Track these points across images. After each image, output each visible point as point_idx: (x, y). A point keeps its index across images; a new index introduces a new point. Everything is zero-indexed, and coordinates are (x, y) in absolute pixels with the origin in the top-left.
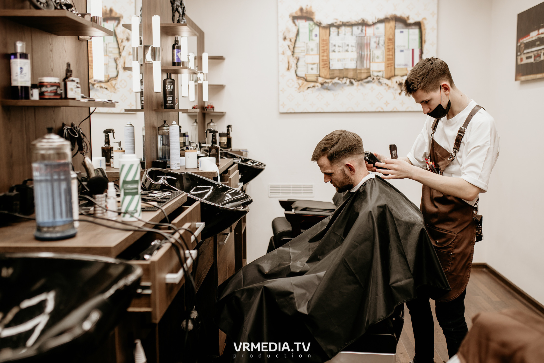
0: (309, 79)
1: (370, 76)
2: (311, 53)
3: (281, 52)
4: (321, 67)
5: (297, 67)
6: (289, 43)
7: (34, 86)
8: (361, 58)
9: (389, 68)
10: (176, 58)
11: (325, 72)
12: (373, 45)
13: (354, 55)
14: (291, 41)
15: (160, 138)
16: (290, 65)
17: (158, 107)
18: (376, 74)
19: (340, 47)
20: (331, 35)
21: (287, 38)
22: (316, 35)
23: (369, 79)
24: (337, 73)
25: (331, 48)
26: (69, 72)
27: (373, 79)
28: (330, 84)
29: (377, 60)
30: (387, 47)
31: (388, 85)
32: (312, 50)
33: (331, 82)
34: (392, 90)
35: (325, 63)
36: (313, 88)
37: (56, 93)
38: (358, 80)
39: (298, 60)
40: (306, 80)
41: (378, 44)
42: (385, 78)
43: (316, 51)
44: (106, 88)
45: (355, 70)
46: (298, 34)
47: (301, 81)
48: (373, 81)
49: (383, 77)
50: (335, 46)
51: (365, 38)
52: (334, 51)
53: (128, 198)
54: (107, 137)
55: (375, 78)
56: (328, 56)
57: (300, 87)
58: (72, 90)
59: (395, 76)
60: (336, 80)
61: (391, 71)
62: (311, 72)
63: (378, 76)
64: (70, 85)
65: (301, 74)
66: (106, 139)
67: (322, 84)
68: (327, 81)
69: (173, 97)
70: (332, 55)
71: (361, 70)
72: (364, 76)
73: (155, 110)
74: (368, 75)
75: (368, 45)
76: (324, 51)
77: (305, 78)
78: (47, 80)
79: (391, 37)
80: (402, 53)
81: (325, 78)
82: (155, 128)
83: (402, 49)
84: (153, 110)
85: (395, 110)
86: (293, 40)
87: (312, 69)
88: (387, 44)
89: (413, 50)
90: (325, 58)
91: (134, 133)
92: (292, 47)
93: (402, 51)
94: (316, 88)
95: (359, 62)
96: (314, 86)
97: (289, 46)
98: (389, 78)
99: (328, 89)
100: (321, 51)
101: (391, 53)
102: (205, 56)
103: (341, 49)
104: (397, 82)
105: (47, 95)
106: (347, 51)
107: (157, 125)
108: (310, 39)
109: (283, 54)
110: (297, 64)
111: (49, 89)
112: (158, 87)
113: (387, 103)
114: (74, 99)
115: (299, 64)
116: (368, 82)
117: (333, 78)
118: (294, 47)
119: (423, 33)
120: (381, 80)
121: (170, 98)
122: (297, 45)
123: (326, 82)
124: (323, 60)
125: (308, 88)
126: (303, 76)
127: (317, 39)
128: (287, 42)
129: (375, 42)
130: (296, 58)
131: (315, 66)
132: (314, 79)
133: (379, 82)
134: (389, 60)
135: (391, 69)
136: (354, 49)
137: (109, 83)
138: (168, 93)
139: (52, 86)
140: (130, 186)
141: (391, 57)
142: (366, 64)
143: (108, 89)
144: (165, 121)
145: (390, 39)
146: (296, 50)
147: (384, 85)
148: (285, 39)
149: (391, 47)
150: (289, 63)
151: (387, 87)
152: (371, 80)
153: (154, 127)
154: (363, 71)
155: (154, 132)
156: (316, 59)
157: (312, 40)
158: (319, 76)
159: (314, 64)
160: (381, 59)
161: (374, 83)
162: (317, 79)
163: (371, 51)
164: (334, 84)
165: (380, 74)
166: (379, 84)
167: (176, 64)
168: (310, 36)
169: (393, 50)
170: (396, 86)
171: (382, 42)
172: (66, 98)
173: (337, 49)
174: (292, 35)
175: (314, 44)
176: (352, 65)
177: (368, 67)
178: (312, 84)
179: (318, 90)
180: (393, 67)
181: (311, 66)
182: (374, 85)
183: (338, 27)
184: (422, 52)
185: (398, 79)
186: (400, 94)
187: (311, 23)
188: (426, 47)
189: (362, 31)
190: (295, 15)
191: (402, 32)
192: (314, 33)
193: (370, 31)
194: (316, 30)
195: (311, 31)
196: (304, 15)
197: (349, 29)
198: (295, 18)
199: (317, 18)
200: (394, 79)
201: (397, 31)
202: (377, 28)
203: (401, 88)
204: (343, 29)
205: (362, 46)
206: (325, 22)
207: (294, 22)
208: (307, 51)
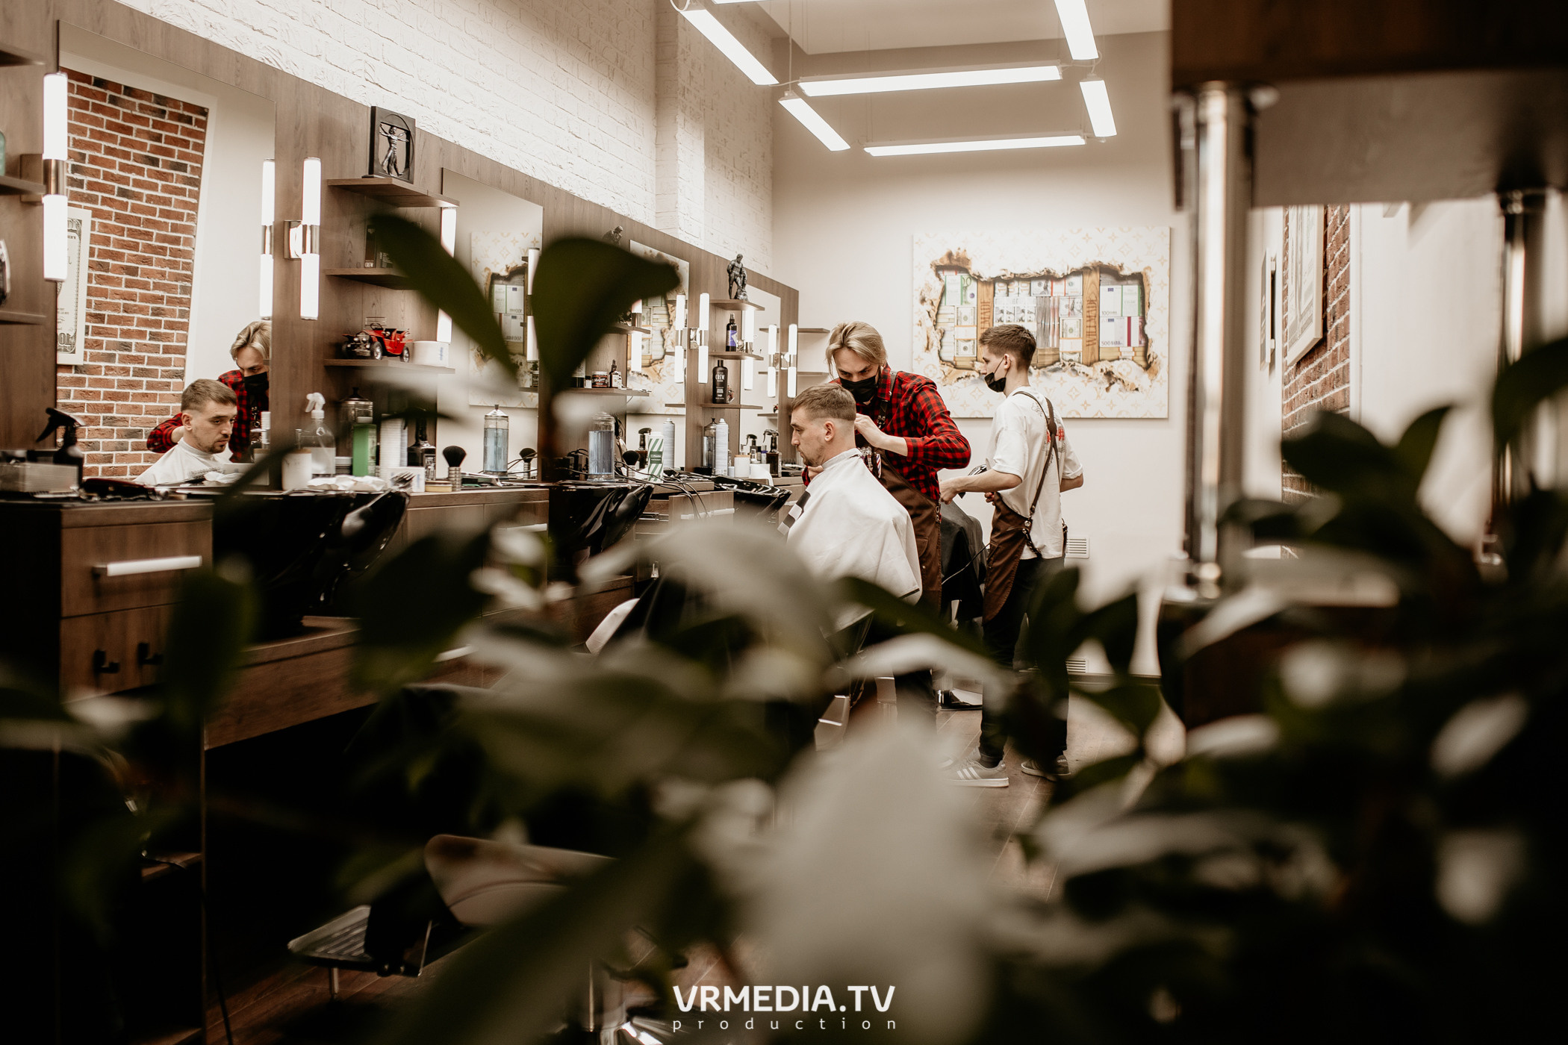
0: (959, 364)
1: (1059, 361)
2: (964, 323)
3: (917, 321)
5: (941, 346)
6: (930, 308)
7: (588, 378)
8: (1044, 332)
9: (1090, 347)
10: (730, 341)
12: (1064, 311)
14: (932, 304)
15: (705, 438)
16: (931, 342)
17: (706, 401)
18: (1068, 357)
19: (1010, 313)
20: (996, 295)
21: (926, 299)
22: (973, 295)
23: (1057, 365)
25: (996, 316)
26: (614, 367)
27: (1064, 365)
29: (1069, 335)
30: (1086, 314)
31: (1087, 375)
32: (966, 318)
34: (1094, 384)
36: (967, 379)
37: (604, 384)
38: (1038, 366)
39: (943, 334)
40: (955, 367)
41: (1072, 309)
42: (1083, 364)
43: (971, 320)
44: (647, 376)
46: (943, 293)
47: (946, 369)
48: (1063, 368)
49: (1079, 362)
50: (1002, 312)
51: (1051, 299)
53: (654, 465)
54: (643, 438)
55: (1067, 363)
57: (946, 376)
58: (616, 381)
59: (1099, 360)
61: (1092, 353)
62: (963, 353)
63: (1071, 360)
64: (614, 377)
65: (947, 356)
66: (641, 440)
69: (725, 390)
72: (1048, 360)
73: (701, 405)
74: (1056, 358)
75: (1056, 310)
76: (985, 321)
77: (954, 362)
78: (598, 373)
79: (1094, 298)
80: (1111, 323)
82: (701, 427)
83: (1111, 316)
84: (697, 405)
85: (1099, 416)
86: (936, 304)
87: (965, 348)
88: (1086, 310)
89: (1129, 319)
91: (674, 432)
92: (933, 314)
93: (1111, 320)
94: (972, 378)
96: (967, 376)
97: (929, 312)
98: (1090, 365)
100: (980, 321)
101: (1092, 324)
104: (1102, 370)
105: (598, 385)
107: (703, 424)
108: (963, 301)
109: (920, 324)
110: (940, 341)
111: (600, 380)
112: (704, 377)
113: (1086, 405)
114: (617, 388)
115: (944, 340)
116: (1055, 370)
118: (937, 314)
119: (1147, 291)
120: (1075, 367)
121: (720, 391)
122: (941, 312)
125: (959, 379)
126: (952, 359)
127: (974, 302)
128: (927, 306)
129: (1067, 306)
130: (941, 332)
132: (968, 364)
133: (1074, 370)
134: (1089, 334)
135: (1093, 349)
136: (1033, 317)
137: (650, 368)
138: (718, 384)
139: (602, 378)
140: (655, 456)
141: (1093, 329)
142: (1052, 342)
143: (650, 377)
144: (713, 420)
145: (1091, 302)
146: (941, 319)
147: (1081, 374)
148: (923, 301)
149: (1092, 314)
150: (928, 338)
151: (1086, 379)
152: (1061, 366)
153: (699, 427)
154: (1046, 353)
155: (699, 433)
156: (972, 333)
157: (966, 302)
158: (977, 360)
159: (967, 341)
160: (1076, 334)
161: (1064, 372)
162: (973, 366)
163: (1061, 320)
165: (1075, 357)
166: (1073, 374)
167: (730, 349)
168: (963, 296)
169: (1097, 318)
170: (1101, 377)
171: (1078, 306)
172: (611, 387)
174: (935, 296)
175: (969, 310)
177: (1055, 346)
178: (965, 373)
179: (975, 382)
180: (1096, 346)
181: (962, 345)
182: (1065, 376)
183: (1008, 282)
184: (1144, 322)
185: (1105, 365)
186: (1107, 389)
187: (965, 276)
188: (1150, 313)
189: (1046, 288)
190: (939, 263)
191: (1111, 290)
192: (969, 292)
193: (1058, 288)
194: (973, 286)
195: (964, 288)
196: (954, 263)
197: (1025, 285)
198: (939, 269)
199: (974, 269)
200: (1099, 366)
201: (1104, 289)
202: (1071, 284)
203: (1109, 380)
204: (1015, 286)
205: (1046, 311)
206: (986, 275)
207: (938, 275)
208: (958, 321)
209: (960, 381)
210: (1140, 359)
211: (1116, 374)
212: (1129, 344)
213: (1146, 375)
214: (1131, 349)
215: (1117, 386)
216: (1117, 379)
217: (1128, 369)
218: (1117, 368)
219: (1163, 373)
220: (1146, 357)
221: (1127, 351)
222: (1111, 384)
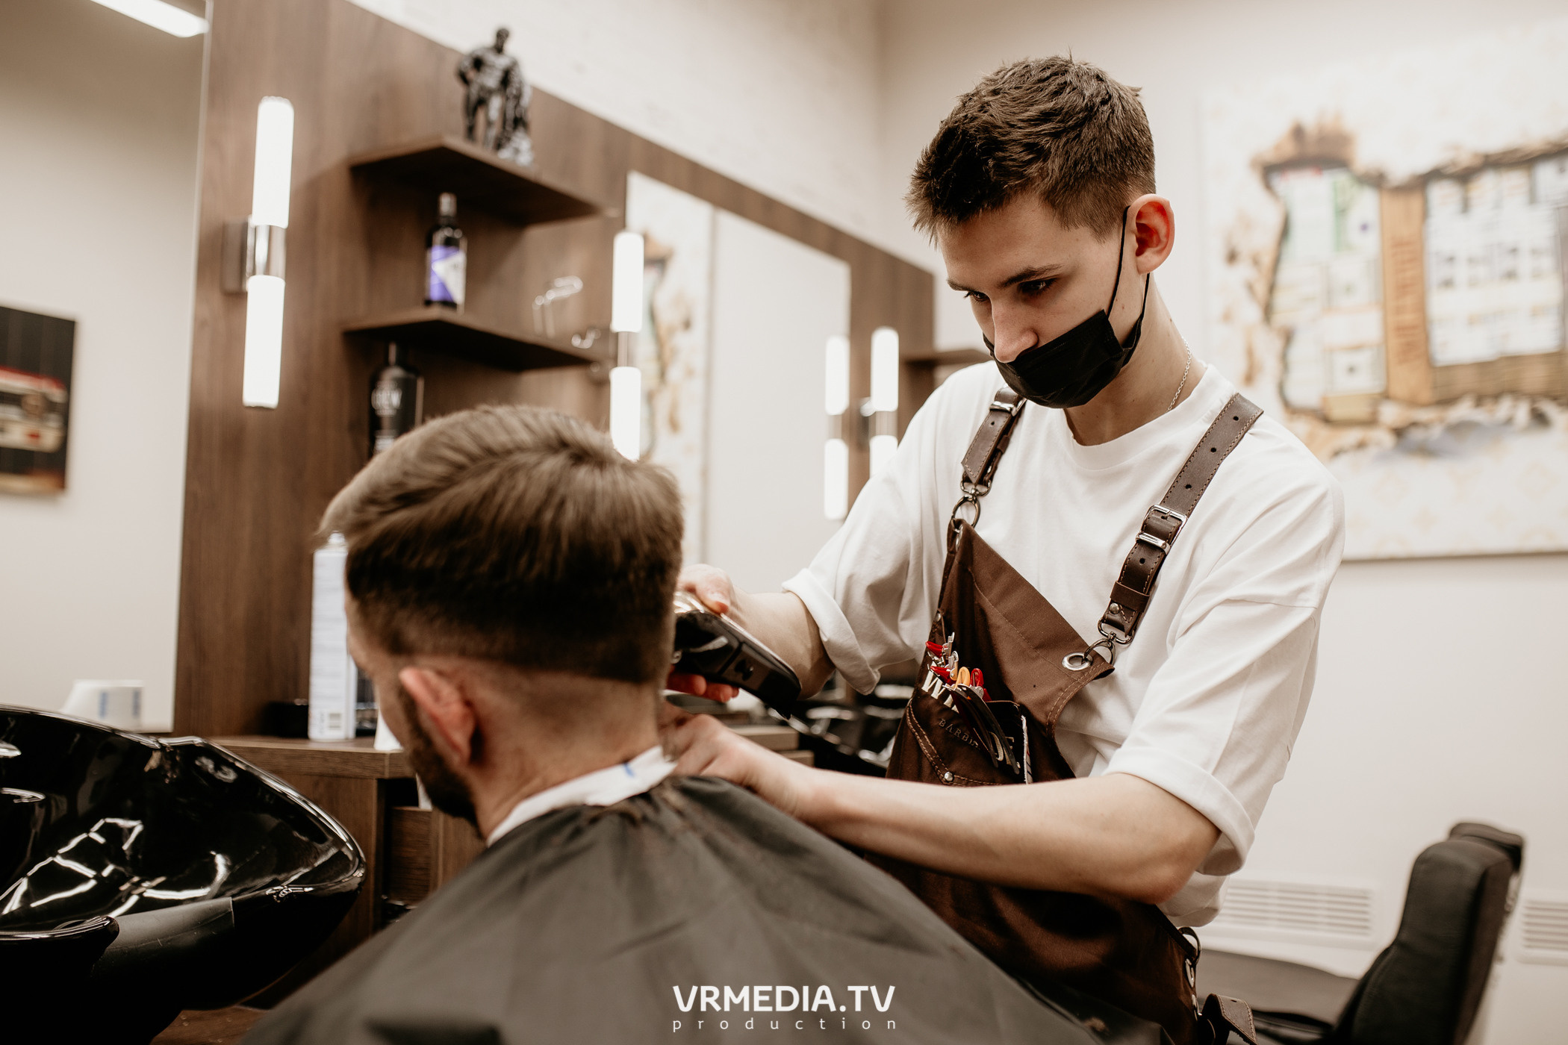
0: (1337, 412)
2: (1346, 302)
3: (1216, 311)
4: (1394, 357)
5: (1285, 369)
6: (1250, 273)
11: (1409, 379)
13: (1548, 291)
14: (1256, 263)
16: (1256, 360)
19: (1476, 261)
20: (1432, 218)
22: (1365, 226)
24: (1466, 380)
25: (1436, 272)
28: (1436, 432)
32: (1349, 289)
33: (1441, 420)
36: (1360, 452)
39: (1288, 337)
40: (1326, 420)
43: (1364, 293)
46: (1285, 232)
47: (1302, 428)
50: (1452, 259)
52: (1448, 284)
56: (1422, 307)
60: (1463, 411)
62: (1346, 384)
65: (1304, 393)
67: (1399, 432)
68: (1423, 415)
70: (1441, 303)
76: (1403, 289)
77: (1324, 410)
81: (1413, 403)
86: (1267, 260)
87: (1351, 370)
90: (1409, 318)
92: (1261, 289)
94: (1372, 451)
96: (1361, 445)
97: (1249, 286)
99: (1426, 451)
100: (1390, 290)
103: (1481, 270)
106: (1512, 275)
108: (1341, 244)
109: (1227, 317)
110: (1283, 356)
115: (1293, 354)
117: (1447, 401)
118: (1272, 288)
122: (1281, 280)
123: (1414, 424)
124: (1401, 330)
125: (1337, 453)
126: (1315, 402)
127: (1370, 244)
128: (1244, 271)
130: (1282, 331)
131: (1363, 359)
132: (1361, 411)
136: (1546, 263)
146: (1281, 299)
148: (1232, 257)
150: (1250, 353)
156: (1369, 327)
157: (1348, 247)
158: (1386, 396)
159: (1357, 348)
162: (1376, 413)
164: (1459, 429)
168: (1340, 232)
173: (1461, 273)
174: (1263, 240)
175: (1359, 265)
176: (1537, 337)
178: (1352, 436)
179: (1383, 457)
181: (1343, 360)
183: (1464, 176)
187: (1341, 178)
190: (1270, 157)
192: (1355, 217)
194: (1367, 204)
195: (1341, 212)
196: (1312, 150)
197: (1515, 180)
198: (1270, 171)
199: (1366, 155)
204: (1486, 184)
206: (1402, 167)
207: (1268, 186)
208: (1329, 299)
209: (1344, 461)
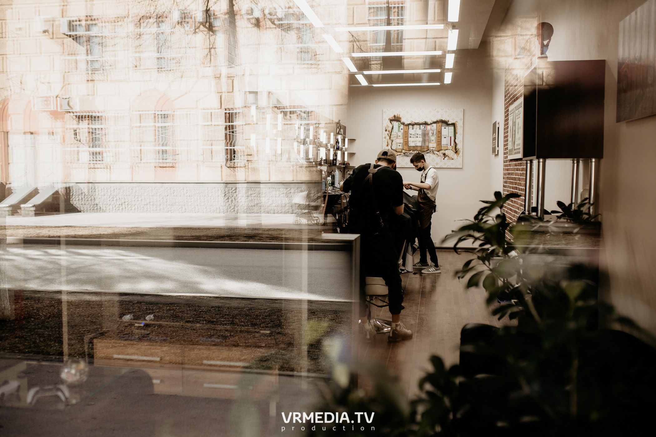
2: (399, 138)
3: (384, 137)
4: (404, 145)
5: (392, 145)
6: (388, 133)
8: (424, 141)
10: (337, 146)
11: (406, 147)
12: (430, 134)
13: (421, 139)
14: (389, 132)
16: (388, 143)
18: (432, 149)
20: (409, 129)
22: (402, 129)
23: (428, 151)
24: (412, 148)
25: (409, 136)
27: (430, 151)
28: (408, 154)
29: (432, 142)
30: (437, 136)
31: (438, 154)
32: (400, 136)
33: (409, 152)
34: (439, 157)
35: (406, 143)
39: (392, 141)
40: (396, 151)
41: (433, 134)
42: (436, 151)
43: (401, 137)
45: (421, 147)
46: (393, 128)
50: (411, 134)
51: (427, 131)
52: (411, 137)
56: (408, 139)
59: (441, 150)
60: (411, 152)
61: (439, 148)
62: (399, 147)
67: (404, 153)
68: (407, 152)
70: (410, 139)
71: (424, 147)
72: (425, 150)
73: (329, 166)
74: (428, 149)
75: (428, 134)
76: (406, 137)
79: (440, 130)
80: (445, 138)
83: (445, 136)
86: (390, 131)
88: (437, 134)
89: (451, 137)
90: (406, 140)
92: (389, 135)
95: (423, 143)
98: (438, 151)
99: (407, 156)
100: (404, 137)
101: (439, 139)
102: (346, 140)
103: (414, 136)
106: (417, 137)
107: (330, 171)
108: (399, 131)
109: (385, 138)
113: (437, 164)
115: (393, 143)
116: (427, 153)
117: (410, 150)
118: (391, 135)
119: (456, 129)
121: (335, 161)
122: (392, 134)
127: (402, 131)
128: (387, 132)
129: (431, 133)
132: (400, 151)
133: (433, 153)
134: (438, 142)
135: (439, 146)
136: (421, 136)
141: (439, 140)
142: (427, 144)
145: (439, 132)
148: (386, 130)
149: (439, 135)
151: (437, 156)
156: (402, 141)
157: (400, 131)
158: (403, 149)
159: (401, 143)
160: (434, 142)
162: (402, 151)
163: (430, 137)
165: (433, 149)
167: (337, 149)
168: (399, 129)
169: (441, 137)
170: (442, 155)
171: (435, 133)
173: (412, 136)
174: (390, 129)
175: (400, 134)
176: (419, 144)
178: (400, 153)
179: (402, 156)
180: (440, 146)
181: (399, 144)
182: (431, 155)
183: (413, 125)
184: (455, 138)
185: (443, 152)
186: (444, 159)
187: (400, 123)
188: (457, 135)
189: (425, 127)
190: (391, 119)
191: (445, 128)
192: (401, 128)
193: (429, 127)
194: (402, 126)
195: (399, 127)
196: (396, 119)
197: (418, 126)
198: (391, 121)
199: (402, 121)
200: (441, 152)
201: (443, 128)
202: (433, 126)
203: (444, 156)
204: (415, 126)
205: (425, 135)
206: (406, 123)
207: (391, 123)
208: (397, 137)
210: (454, 150)
211: (446, 154)
212: (451, 145)
213: (456, 155)
214: (451, 146)
215: (446, 158)
216: (447, 156)
217: (450, 153)
218: (447, 152)
219: (461, 154)
220: (456, 149)
221: (450, 147)
222: (445, 157)
